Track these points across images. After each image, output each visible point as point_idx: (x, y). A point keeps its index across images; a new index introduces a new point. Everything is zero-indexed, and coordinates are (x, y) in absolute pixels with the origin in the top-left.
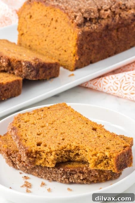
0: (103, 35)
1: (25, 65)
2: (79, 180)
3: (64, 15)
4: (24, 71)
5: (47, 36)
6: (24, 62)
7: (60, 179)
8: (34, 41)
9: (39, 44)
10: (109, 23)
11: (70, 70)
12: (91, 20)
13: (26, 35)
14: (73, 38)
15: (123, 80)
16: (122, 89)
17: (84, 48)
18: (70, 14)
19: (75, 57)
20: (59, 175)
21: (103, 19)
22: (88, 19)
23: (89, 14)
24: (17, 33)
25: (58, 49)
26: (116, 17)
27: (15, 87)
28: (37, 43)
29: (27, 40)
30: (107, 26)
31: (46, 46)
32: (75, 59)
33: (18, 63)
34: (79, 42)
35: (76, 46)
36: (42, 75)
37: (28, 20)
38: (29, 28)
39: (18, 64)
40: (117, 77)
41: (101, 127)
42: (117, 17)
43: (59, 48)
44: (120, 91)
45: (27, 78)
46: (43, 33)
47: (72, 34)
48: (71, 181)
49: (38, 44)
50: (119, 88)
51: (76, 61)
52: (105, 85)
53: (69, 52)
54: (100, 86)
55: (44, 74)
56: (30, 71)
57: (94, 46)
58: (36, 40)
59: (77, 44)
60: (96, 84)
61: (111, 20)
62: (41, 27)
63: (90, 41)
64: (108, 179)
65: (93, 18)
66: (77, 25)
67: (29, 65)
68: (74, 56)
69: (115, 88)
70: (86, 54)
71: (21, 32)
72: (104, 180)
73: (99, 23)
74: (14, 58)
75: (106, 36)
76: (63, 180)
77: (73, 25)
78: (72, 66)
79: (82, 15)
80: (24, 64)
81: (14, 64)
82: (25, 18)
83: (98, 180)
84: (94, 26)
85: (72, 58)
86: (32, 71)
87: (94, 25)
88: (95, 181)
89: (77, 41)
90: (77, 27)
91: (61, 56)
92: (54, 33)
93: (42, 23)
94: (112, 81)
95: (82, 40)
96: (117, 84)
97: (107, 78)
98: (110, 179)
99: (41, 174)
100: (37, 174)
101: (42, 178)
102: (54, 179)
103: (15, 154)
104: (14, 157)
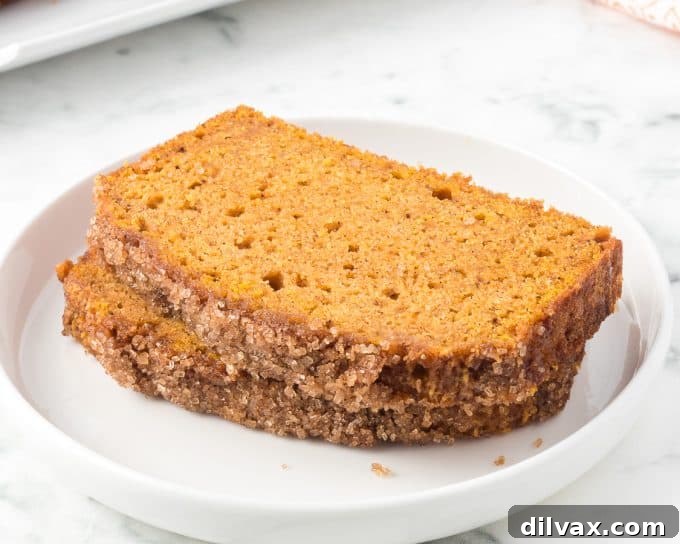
2: (416, 431)
7: (340, 429)
41: (464, 182)
48: (384, 436)
64: (525, 420)
72: (508, 427)
76: (352, 436)
83: (484, 428)
88: (476, 432)
98: (530, 418)
99: (262, 415)
100: (243, 415)
101: (261, 428)
102: (315, 432)
103: (145, 335)
104: (146, 350)
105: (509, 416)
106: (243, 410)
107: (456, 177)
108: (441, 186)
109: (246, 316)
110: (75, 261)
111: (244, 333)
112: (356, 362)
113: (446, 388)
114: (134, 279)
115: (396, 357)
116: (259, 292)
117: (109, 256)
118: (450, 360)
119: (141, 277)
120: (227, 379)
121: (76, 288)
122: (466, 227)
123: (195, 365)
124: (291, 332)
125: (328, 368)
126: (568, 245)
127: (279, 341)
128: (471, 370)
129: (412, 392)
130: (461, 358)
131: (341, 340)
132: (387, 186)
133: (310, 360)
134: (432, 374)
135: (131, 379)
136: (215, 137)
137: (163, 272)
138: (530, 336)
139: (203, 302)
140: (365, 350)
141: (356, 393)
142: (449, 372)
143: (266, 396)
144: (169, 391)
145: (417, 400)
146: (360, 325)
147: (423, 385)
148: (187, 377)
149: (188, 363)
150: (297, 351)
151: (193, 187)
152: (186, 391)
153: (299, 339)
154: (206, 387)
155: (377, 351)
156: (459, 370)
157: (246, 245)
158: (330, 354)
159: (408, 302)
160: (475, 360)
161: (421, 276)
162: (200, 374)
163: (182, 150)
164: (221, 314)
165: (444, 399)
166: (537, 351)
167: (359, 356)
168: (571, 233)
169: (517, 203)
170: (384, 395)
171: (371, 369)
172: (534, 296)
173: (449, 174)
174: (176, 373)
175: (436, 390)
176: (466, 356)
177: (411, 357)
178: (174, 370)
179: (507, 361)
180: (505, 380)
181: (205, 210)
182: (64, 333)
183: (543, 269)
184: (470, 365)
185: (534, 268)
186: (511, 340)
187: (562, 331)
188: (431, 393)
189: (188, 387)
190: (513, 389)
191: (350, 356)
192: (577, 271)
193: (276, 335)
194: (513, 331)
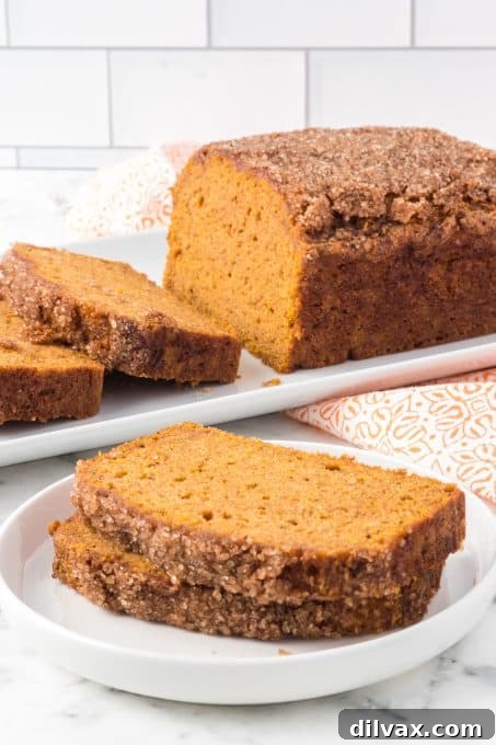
0: (394, 274)
1: (118, 328)
2: (311, 626)
3: (278, 198)
4: (113, 348)
5: (234, 263)
6: (116, 318)
7: (255, 625)
8: (202, 275)
9: (215, 287)
10: (418, 238)
11: (277, 370)
12: (356, 222)
13: (186, 256)
14: (291, 270)
15: (400, 409)
16: (390, 433)
17: (326, 306)
18: (290, 196)
19: (291, 330)
20: (253, 612)
21: (399, 223)
22: (347, 219)
23: (355, 204)
24: (165, 249)
25: (255, 304)
26: (445, 222)
27: (75, 389)
28: (209, 281)
29: (187, 270)
30: (409, 249)
31: (229, 294)
32: (290, 337)
33: (101, 321)
34: (305, 284)
35: (297, 296)
36: (172, 369)
37: (195, 210)
38: (196, 236)
39: (100, 325)
40: (387, 398)
41: (349, 460)
42: (447, 224)
43: (258, 301)
44: (385, 440)
45: (121, 369)
46: (225, 251)
47: (291, 258)
48: (288, 630)
49: (211, 286)
50: (383, 432)
51: (295, 341)
52: (348, 419)
53: (279, 312)
54: (337, 420)
55: (180, 367)
56: (130, 346)
57: (360, 303)
58: (208, 274)
59: (300, 289)
60: (326, 416)
61: (423, 230)
62: (221, 233)
63: (348, 287)
65: (364, 218)
66: (308, 232)
67: (131, 331)
68: (292, 325)
69: (374, 430)
70: (331, 326)
71: (176, 247)
73: (381, 235)
74: (89, 305)
75: (404, 277)
76: (264, 630)
77: (296, 230)
78: (283, 358)
79: (327, 203)
80: (114, 324)
81: (90, 323)
82: (187, 205)
83: (363, 626)
84: (365, 243)
85: (285, 332)
86: (137, 349)
87: (363, 238)
88: (356, 630)
89: (302, 280)
90: (306, 237)
91: (262, 325)
92: (249, 253)
93: (225, 221)
94: (371, 409)
95: (317, 279)
96: (382, 417)
97: (361, 398)
98: (397, 621)
99: (198, 617)
100: (184, 619)
101: (197, 630)
102: (237, 630)
103: (112, 562)
104: (113, 573)
105: (381, 617)
106: (183, 615)
107: (343, 458)
108: (333, 463)
109: (185, 534)
110: (62, 521)
111: (183, 547)
112: (265, 561)
113: (332, 584)
114: (104, 522)
115: (295, 558)
116: (195, 521)
117: (86, 508)
118: (335, 560)
119: (110, 520)
120: (173, 589)
121: (62, 536)
122: (350, 485)
123: (148, 580)
124: (218, 543)
125: (245, 569)
126: (425, 494)
127: (209, 549)
128: (350, 569)
129: (307, 588)
130: (343, 559)
131: (254, 547)
132: (292, 464)
133: (232, 564)
134: (322, 571)
135: (102, 597)
136: (167, 439)
137: (125, 511)
138: (394, 547)
139: (154, 529)
140: (272, 553)
141: (266, 586)
142: (334, 571)
143: (200, 601)
144: (130, 604)
145: (311, 594)
146: (269, 539)
147: (316, 582)
148: (142, 591)
149: (143, 579)
150: (222, 556)
151: (150, 466)
152: (142, 603)
153: (224, 547)
154: (157, 598)
155: (280, 553)
156: (341, 569)
157: (188, 497)
158: (247, 557)
159: (305, 527)
160: (353, 561)
161: (315, 513)
162: (152, 587)
163: (142, 446)
164: (167, 535)
165: (331, 592)
166: (400, 560)
167: (267, 558)
168: (427, 487)
169: (388, 472)
170: (286, 587)
171: (276, 566)
172: (397, 522)
173: (339, 456)
174: (135, 588)
175: (325, 585)
176: (347, 557)
177: (306, 556)
178: (133, 585)
179: (377, 562)
180: (375, 577)
181: (157, 478)
182: (54, 577)
183: (406, 507)
184: (350, 565)
185: (399, 507)
186: (379, 547)
187: (419, 550)
188: (321, 587)
189: (143, 599)
190: (382, 586)
191: (261, 557)
192: (431, 508)
193: (207, 546)
194: (381, 542)
